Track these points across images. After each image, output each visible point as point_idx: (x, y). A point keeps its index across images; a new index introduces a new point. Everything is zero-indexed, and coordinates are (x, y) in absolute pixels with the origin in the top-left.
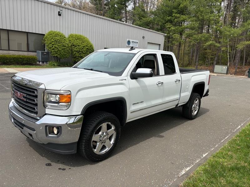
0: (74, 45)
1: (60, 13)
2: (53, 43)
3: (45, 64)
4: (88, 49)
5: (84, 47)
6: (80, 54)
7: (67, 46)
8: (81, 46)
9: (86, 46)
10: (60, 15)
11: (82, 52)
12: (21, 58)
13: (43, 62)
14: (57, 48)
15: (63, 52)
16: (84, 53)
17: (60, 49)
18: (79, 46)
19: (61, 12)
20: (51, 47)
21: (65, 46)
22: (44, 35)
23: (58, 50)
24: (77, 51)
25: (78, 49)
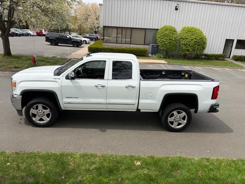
0: (182, 38)
1: (177, 8)
2: (161, 37)
3: (154, 56)
4: (196, 42)
5: (192, 40)
6: (187, 47)
7: (174, 39)
8: (189, 39)
9: (195, 39)
10: (176, 9)
11: (189, 45)
12: (135, 51)
13: (152, 54)
14: (164, 42)
15: (169, 45)
16: (191, 47)
17: (167, 43)
18: (187, 39)
19: (178, 6)
20: (160, 41)
21: (171, 40)
22: (158, 29)
23: (165, 43)
24: (184, 44)
25: (185, 42)
